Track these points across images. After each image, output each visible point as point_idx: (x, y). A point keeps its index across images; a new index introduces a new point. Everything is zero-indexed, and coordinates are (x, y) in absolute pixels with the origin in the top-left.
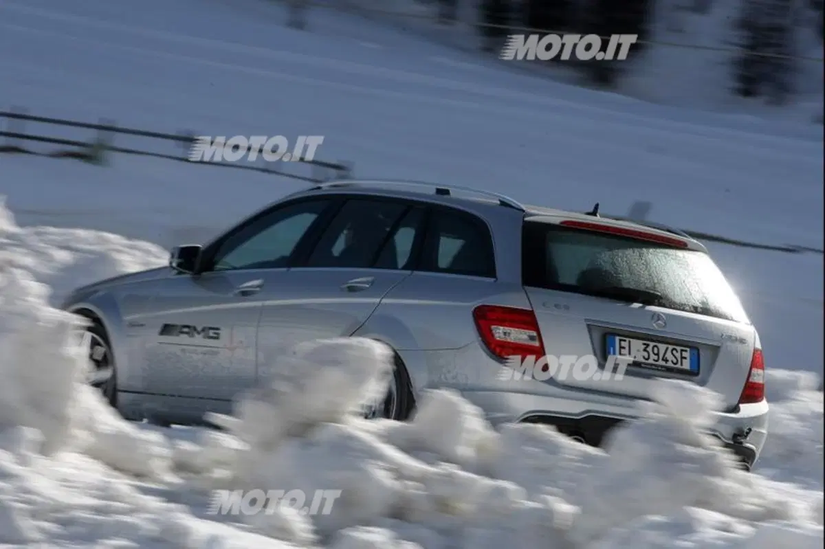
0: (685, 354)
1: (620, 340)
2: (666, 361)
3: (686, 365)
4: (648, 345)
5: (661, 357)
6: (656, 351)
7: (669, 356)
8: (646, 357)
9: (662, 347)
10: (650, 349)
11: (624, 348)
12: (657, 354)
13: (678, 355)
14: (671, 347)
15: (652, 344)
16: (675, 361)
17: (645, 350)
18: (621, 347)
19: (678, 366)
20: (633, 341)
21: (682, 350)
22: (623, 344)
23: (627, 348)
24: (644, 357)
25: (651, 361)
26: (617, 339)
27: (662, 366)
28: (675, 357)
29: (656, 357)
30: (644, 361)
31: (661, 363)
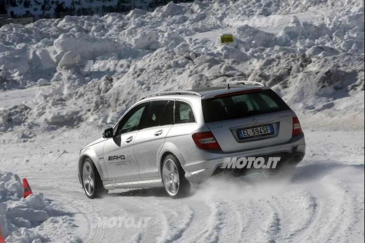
0: (267, 128)
1: (243, 131)
2: (261, 132)
3: (269, 131)
4: (253, 130)
5: (259, 131)
6: (257, 130)
7: (262, 130)
8: (254, 133)
9: (259, 128)
10: (255, 131)
11: (245, 133)
12: (258, 131)
13: (265, 129)
14: (262, 128)
15: (255, 129)
16: (265, 131)
17: (253, 131)
18: (244, 133)
19: (266, 133)
20: (248, 130)
21: (266, 127)
22: (244, 132)
23: (246, 133)
24: (253, 134)
25: (256, 134)
26: (242, 131)
27: (260, 135)
28: (265, 130)
29: (257, 133)
30: (253, 135)
31: (260, 134)
